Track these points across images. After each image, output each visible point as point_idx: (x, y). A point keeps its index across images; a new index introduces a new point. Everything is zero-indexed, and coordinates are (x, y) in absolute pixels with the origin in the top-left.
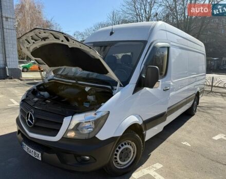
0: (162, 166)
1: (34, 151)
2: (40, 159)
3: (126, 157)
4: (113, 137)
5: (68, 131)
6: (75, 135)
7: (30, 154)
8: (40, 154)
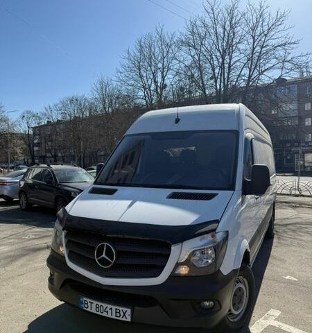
0: (280, 312)
1: (114, 308)
2: (129, 319)
3: (239, 303)
4: (233, 271)
5: (178, 265)
6: (189, 271)
7: (105, 314)
8: (129, 311)
